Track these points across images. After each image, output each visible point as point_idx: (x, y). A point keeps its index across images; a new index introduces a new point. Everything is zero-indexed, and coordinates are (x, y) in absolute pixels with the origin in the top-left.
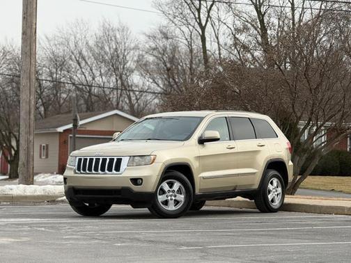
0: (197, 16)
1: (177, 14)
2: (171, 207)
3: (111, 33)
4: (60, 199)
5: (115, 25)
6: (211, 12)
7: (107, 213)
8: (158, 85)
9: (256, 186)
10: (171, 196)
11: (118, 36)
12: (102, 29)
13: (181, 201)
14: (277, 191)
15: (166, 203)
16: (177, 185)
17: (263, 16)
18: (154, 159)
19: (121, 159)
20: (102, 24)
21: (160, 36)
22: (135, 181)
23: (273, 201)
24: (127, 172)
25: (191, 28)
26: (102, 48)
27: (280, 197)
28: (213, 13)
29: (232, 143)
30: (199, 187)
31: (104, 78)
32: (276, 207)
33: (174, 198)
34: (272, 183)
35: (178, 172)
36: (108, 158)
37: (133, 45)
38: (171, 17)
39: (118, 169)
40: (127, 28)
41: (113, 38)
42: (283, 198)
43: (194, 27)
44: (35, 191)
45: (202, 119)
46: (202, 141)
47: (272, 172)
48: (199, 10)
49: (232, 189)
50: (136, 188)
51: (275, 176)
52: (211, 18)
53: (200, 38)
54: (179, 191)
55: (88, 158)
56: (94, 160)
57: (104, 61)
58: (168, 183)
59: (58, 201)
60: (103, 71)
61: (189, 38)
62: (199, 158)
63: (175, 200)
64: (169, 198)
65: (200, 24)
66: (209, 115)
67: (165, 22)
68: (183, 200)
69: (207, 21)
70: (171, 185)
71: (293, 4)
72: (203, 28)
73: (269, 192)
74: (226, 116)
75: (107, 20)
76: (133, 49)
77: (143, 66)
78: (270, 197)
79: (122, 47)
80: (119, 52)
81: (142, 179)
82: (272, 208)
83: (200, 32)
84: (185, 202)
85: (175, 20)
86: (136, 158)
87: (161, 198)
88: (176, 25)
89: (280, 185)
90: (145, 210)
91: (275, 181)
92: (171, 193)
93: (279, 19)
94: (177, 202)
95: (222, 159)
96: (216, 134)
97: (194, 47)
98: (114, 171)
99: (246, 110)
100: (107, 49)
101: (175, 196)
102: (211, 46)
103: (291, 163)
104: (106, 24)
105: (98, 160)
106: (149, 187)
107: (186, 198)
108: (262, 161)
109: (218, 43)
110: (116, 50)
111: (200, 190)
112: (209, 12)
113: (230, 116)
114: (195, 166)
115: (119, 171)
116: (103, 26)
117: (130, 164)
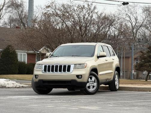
2: (91, 89)
9: (112, 79)
13: (95, 86)
14: (117, 81)
15: (89, 87)
16: (93, 78)
18: (86, 66)
19: (70, 66)
23: (116, 86)
32: (117, 89)
36: (63, 65)
39: (69, 70)
45: (95, 46)
46: (98, 57)
50: (79, 80)
54: (94, 82)
55: (47, 65)
56: (55, 66)
63: (93, 86)
70: (91, 78)
81: (81, 76)
87: (87, 85)
92: (91, 82)
98: (67, 72)
101: (93, 84)
105: (57, 66)
117: (75, 68)
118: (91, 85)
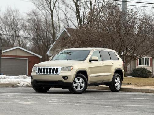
0: (49, 6)
1: (40, 5)
2: (79, 89)
3: (11, 12)
4: (16, 85)
5: (13, 9)
6: (56, 4)
7: (49, 91)
8: (31, 36)
9: (111, 80)
10: (79, 84)
11: (14, 14)
12: (7, 10)
13: (83, 86)
14: (118, 82)
15: (76, 87)
16: (81, 80)
17: (78, 6)
18: (72, 68)
19: (58, 68)
20: (7, 8)
21: (33, 14)
22: (64, 78)
23: (117, 87)
24: (61, 74)
25: (46, 11)
26: (7, 19)
27: (120, 85)
28: (56, 5)
29: (102, 62)
30: (90, 80)
31: (7, 32)
32: (118, 89)
33: (80, 85)
34: (117, 79)
35: (82, 74)
36: (52, 68)
37: (20, 18)
38: (37, 6)
39: (57, 72)
40: (18, 10)
41: (12, 15)
42: (121, 85)
43: (47, 10)
44: (5, 81)
45: (90, 51)
46: (91, 61)
47: (117, 74)
48: (50, 3)
49: (101, 81)
50: (65, 81)
51: (118, 76)
52: (55, 7)
53: (50, 15)
54: (82, 82)
55: (40, 67)
56: (46, 68)
57: (7, 25)
58: (77, 79)
59: (15, 86)
60: (7, 29)
61: (45, 15)
62: (89, 68)
63: (80, 86)
64: (78, 85)
65: (51, 9)
66: (93, 50)
67: (35, 8)
68: (84, 86)
69: (54, 8)
70: (79, 79)
71: (91, 2)
72: (52, 11)
73: (116, 83)
74: (99, 50)
75: (10, 7)
76: (21, 19)
77: (24, 27)
78: (116, 85)
79: (16, 19)
80: (15, 20)
81: (67, 77)
82: (117, 90)
83: (51, 12)
84: (85, 87)
85: (39, 7)
86: (64, 68)
87: (75, 85)
88: (40, 9)
89: (120, 80)
90: (68, 90)
91: (118, 78)
92: (79, 83)
93: (84, 8)
94: (81, 87)
95: (99, 69)
96: (97, 58)
97: (48, 19)
98: (55, 73)
99: (106, 48)
100: (9, 19)
101: (81, 84)
102: (55, 19)
103: (124, 71)
104: (9, 8)
105: (47, 68)
106: (70, 80)
107: (85, 85)
108: (113, 70)
109: (58, 18)
110: (13, 20)
111: (90, 82)
112: (54, 4)
113: (101, 50)
114: (88, 71)
115: (57, 73)
116: (8, 9)
117: (62, 70)
118: (79, 85)
